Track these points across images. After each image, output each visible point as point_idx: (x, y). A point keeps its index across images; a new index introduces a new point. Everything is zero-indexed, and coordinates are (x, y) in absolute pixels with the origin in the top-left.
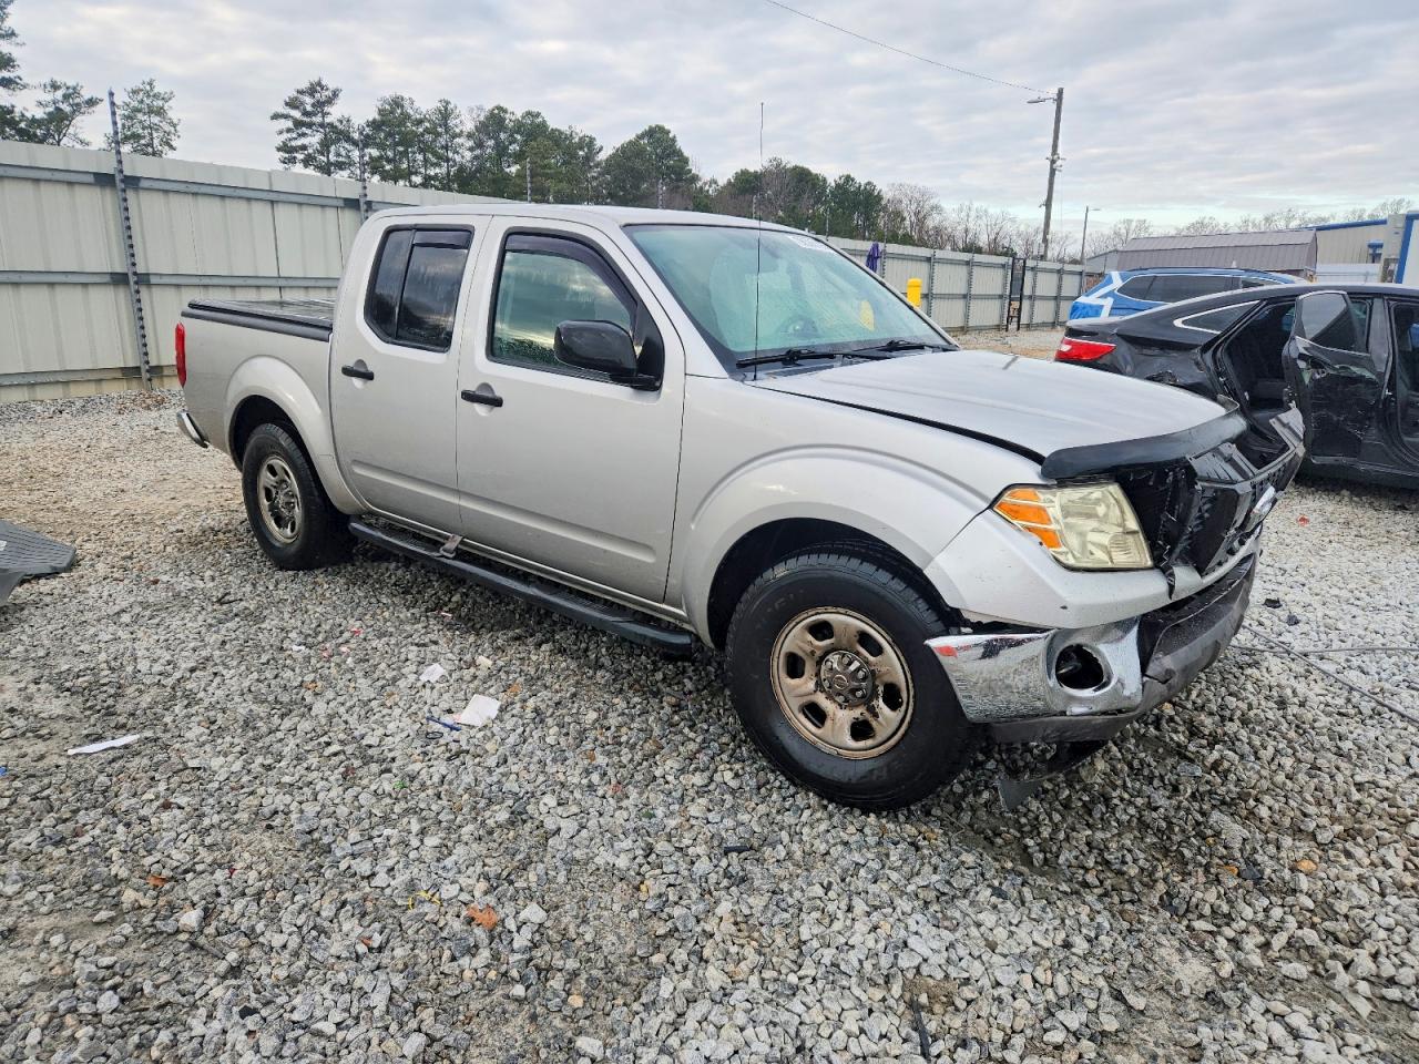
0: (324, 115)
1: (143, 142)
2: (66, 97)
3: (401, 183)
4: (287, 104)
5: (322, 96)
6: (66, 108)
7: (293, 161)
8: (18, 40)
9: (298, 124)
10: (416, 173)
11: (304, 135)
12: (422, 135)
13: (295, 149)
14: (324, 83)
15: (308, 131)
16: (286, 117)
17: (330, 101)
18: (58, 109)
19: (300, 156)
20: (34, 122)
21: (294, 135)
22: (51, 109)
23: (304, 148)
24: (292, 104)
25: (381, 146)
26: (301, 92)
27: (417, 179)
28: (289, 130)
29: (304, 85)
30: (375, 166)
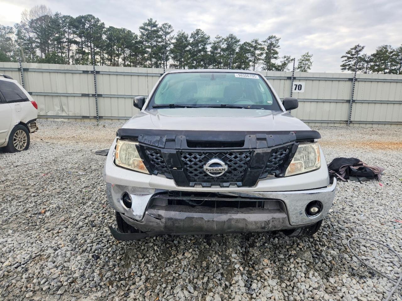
0: (358, 54)
1: (303, 68)
2: (287, 59)
3: (380, 72)
4: (347, 53)
5: (358, 49)
6: (287, 62)
7: (345, 69)
8: (279, 47)
9: (349, 58)
10: (387, 69)
11: (350, 61)
12: (392, 56)
13: (346, 66)
14: (360, 45)
15: (352, 60)
16: (345, 57)
17: (360, 51)
18: (285, 62)
19: (347, 67)
20: (279, 66)
21: (347, 61)
22: (283, 63)
23: (349, 65)
24: (348, 53)
25: (375, 62)
26: (352, 49)
27: (387, 71)
28: (346, 60)
29: (353, 46)
30: (372, 68)
